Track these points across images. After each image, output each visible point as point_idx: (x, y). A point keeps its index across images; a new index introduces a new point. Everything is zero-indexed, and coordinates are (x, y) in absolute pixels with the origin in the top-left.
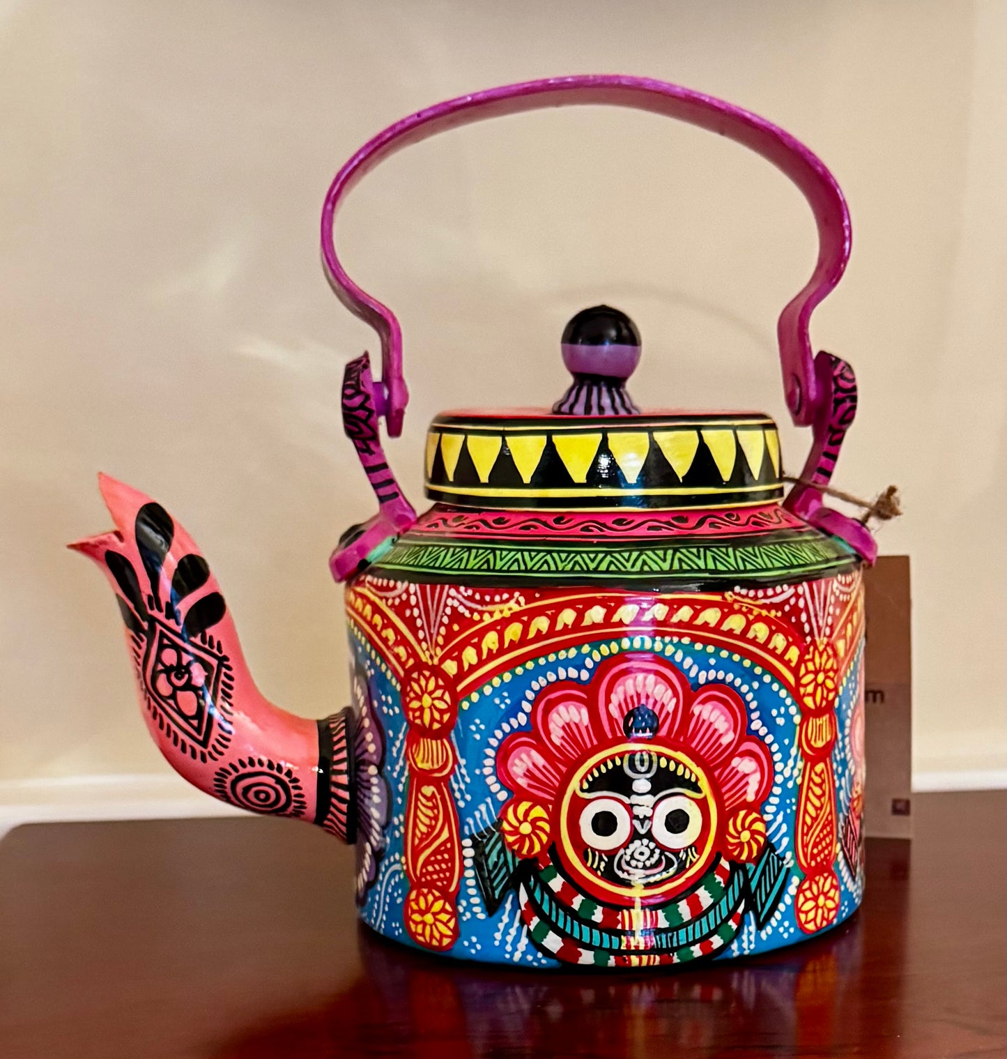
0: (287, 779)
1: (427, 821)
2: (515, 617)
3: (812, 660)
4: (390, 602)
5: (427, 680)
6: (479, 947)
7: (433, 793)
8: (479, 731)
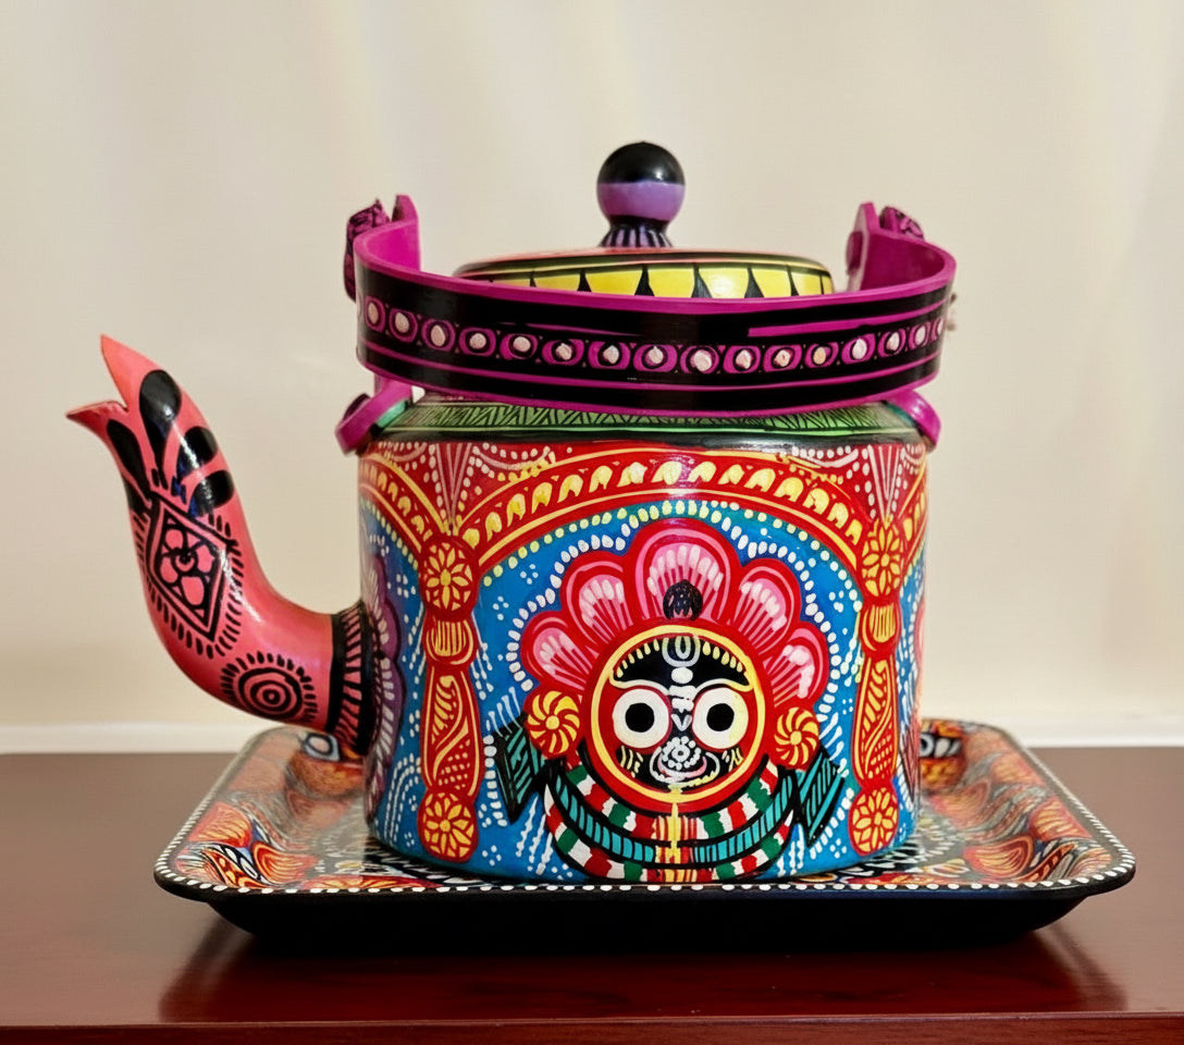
0: (298, 678)
1: (445, 716)
2: (544, 476)
3: (877, 538)
4: (407, 467)
5: (447, 553)
6: (499, 857)
7: (452, 683)
8: (502, 610)
